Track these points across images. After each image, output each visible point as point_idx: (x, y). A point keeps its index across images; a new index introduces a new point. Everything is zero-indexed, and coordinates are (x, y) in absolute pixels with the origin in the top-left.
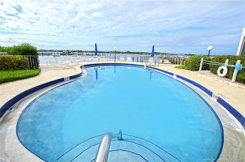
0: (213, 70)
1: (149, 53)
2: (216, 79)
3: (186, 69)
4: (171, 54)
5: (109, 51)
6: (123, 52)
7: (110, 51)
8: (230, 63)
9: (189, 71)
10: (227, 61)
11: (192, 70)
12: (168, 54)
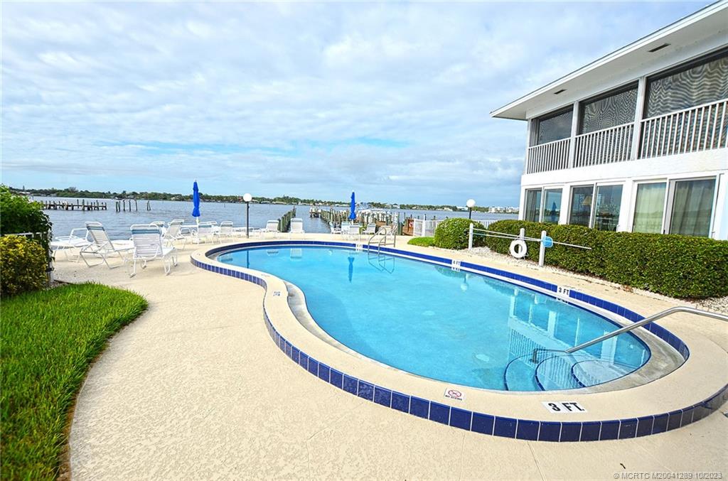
0: (495, 247)
1: (268, 200)
2: (513, 264)
3: (441, 247)
4: (328, 202)
5: (124, 192)
6: (181, 195)
7: (127, 193)
8: (528, 235)
9: (448, 250)
10: (522, 230)
11: (455, 248)
12: (320, 204)
